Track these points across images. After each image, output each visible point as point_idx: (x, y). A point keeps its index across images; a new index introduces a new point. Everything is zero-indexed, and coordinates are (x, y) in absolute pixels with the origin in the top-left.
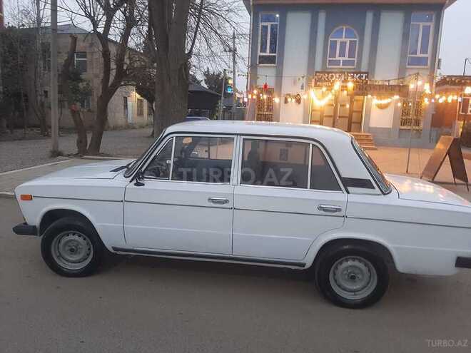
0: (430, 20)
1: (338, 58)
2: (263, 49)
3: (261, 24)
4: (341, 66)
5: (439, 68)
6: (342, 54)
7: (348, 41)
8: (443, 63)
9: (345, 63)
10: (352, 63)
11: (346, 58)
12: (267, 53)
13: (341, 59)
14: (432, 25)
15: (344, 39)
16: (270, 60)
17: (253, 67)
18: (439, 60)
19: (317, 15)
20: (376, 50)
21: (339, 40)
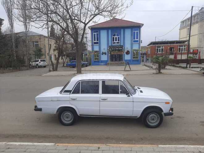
0: (138, 30)
1: (115, 42)
2: (95, 40)
3: (94, 33)
4: (116, 44)
5: (141, 43)
6: (116, 41)
7: (117, 37)
8: (142, 41)
9: (117, 43)
10: (119, 43)
11: (117, 42)
12: (96, 41)
13: (116, 42)
14: (138, 31)
15: (116, 37)
16: (97, 43)
17: (92, 45)
18: (141, 41)
19: (108, 30)
20: (125, 39)
21: (115, 37)
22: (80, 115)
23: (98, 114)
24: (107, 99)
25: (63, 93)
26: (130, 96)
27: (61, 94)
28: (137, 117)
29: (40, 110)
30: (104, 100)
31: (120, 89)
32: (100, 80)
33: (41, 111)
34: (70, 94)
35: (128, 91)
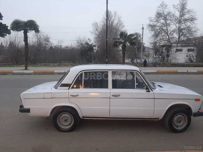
22: (83, 117)
23: (108, 116)
24: (120, 96)
25: (59, 88)
26: (150, 92)
27: (57, 89)
28: (158, 119)
29: (28, 111)
30: (116, 96)
31: (137, 83)
32: (109, 70)
33: (30, 112)
34: (69, 89)
35: (147, 85)
